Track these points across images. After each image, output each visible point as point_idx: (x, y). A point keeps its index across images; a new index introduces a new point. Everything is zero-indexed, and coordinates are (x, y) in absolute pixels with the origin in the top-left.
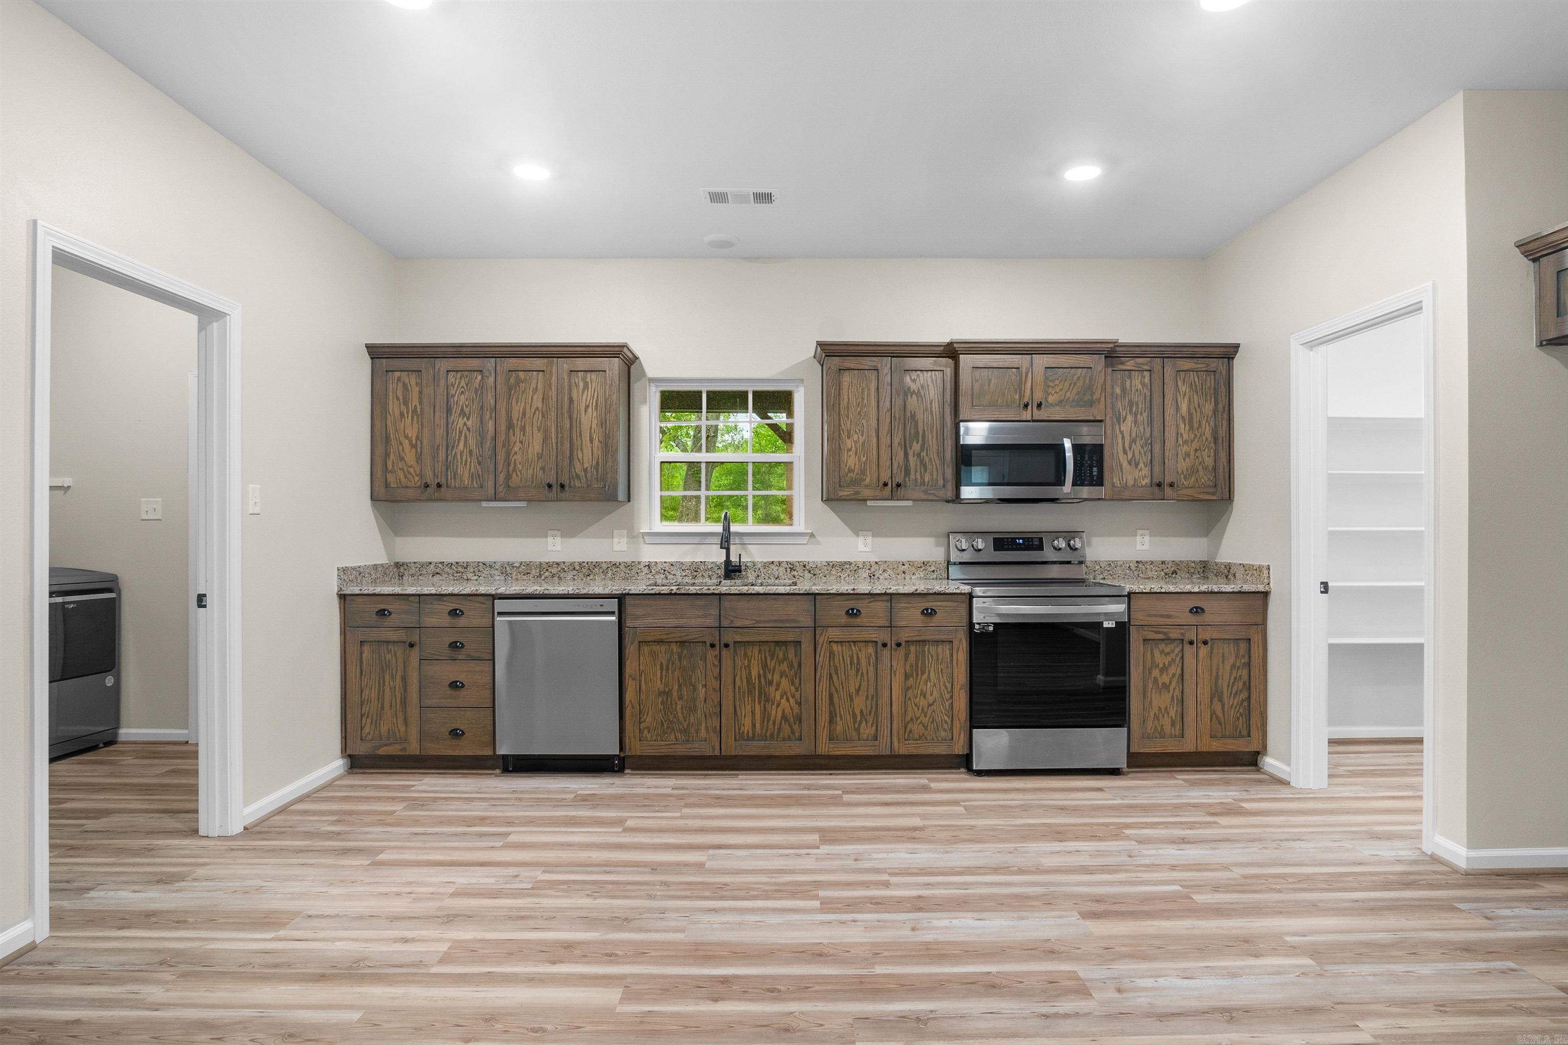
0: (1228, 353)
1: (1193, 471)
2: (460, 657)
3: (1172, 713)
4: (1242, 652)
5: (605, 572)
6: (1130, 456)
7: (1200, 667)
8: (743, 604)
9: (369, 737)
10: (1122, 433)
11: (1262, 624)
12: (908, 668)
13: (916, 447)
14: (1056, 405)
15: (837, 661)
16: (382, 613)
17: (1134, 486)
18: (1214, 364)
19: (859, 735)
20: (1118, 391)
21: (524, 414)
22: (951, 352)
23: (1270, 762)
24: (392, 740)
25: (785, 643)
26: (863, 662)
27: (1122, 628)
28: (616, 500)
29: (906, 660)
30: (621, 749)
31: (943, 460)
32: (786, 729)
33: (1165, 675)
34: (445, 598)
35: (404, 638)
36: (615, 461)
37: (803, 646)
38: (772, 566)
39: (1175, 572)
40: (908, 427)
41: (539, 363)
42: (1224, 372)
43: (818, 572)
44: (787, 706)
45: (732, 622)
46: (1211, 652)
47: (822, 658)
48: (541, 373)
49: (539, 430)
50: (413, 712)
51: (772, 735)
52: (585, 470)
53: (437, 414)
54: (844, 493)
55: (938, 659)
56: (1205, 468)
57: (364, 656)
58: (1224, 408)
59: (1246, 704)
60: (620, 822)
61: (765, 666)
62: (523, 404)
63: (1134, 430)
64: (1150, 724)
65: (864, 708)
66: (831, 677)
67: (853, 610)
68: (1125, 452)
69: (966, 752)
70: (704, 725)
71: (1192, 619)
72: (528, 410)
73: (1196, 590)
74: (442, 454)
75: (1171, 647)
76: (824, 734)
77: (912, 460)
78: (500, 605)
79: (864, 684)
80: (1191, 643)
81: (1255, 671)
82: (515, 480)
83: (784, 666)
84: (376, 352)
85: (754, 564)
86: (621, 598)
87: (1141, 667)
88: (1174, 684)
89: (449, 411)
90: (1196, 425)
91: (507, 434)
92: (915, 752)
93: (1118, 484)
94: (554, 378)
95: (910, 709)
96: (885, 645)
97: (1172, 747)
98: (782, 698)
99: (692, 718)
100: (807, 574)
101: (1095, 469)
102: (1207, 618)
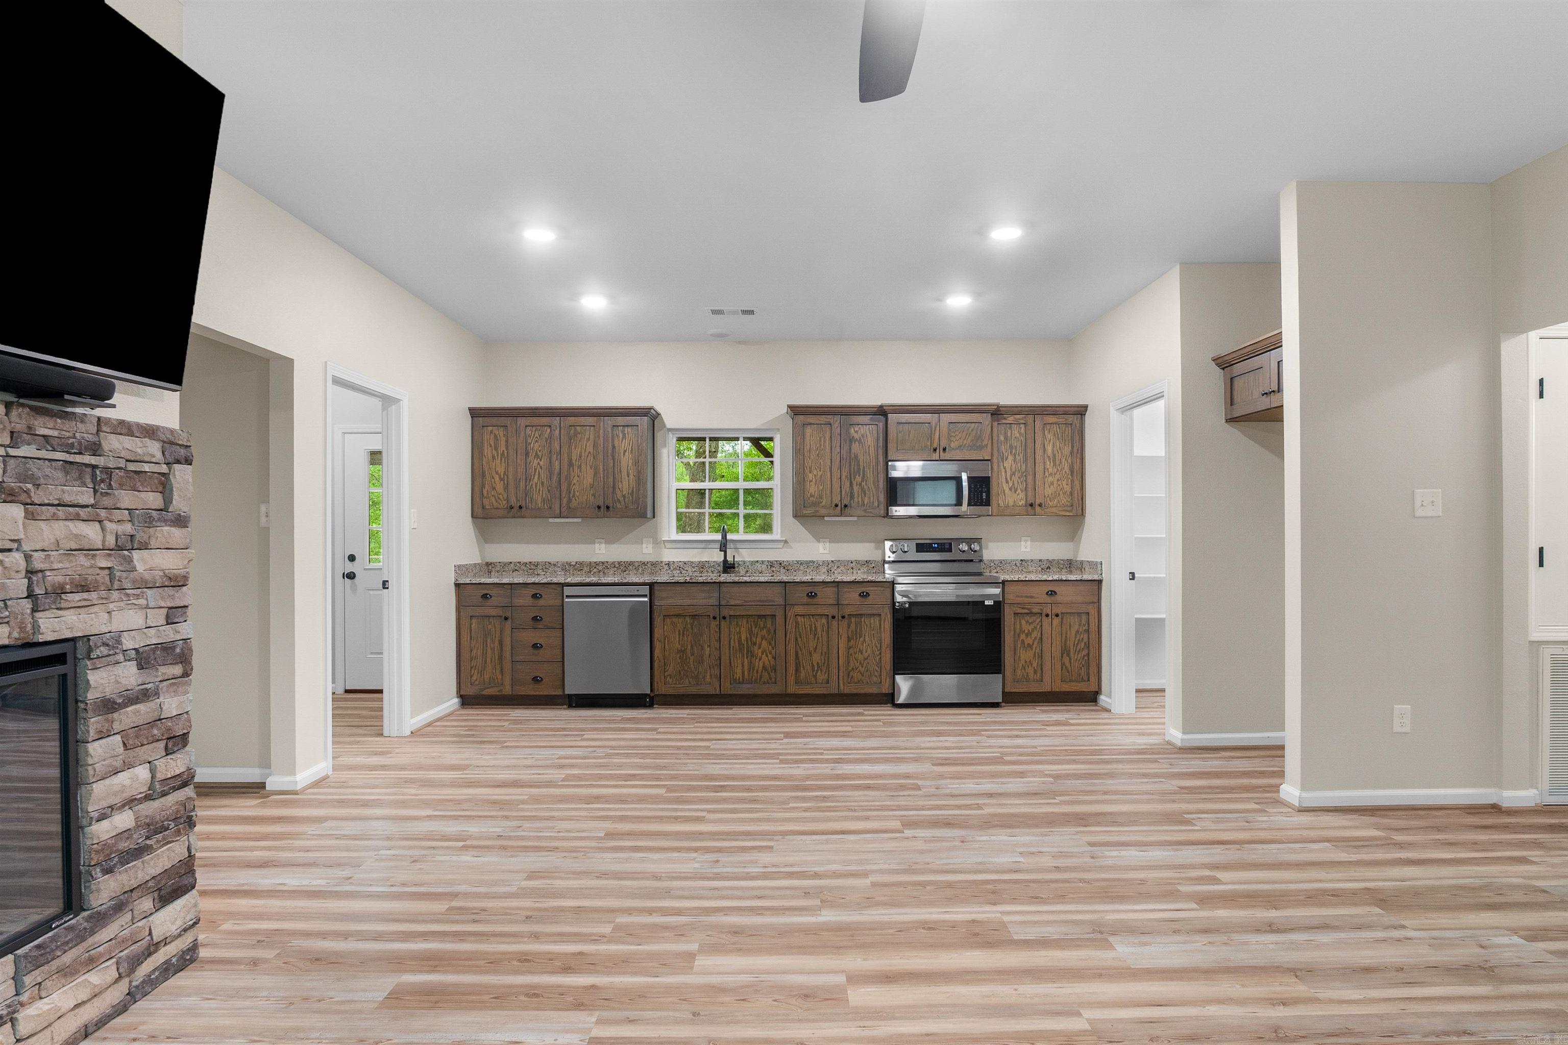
0: (1081, 411)
1: (1056, 495)
2: (540, 626)
3: (1035, 665)
4: (1083, 622)
5: (637, 569)
6: (1011, 485)
7: (1053, 632)
8: (735, 589)
9: (477, 682)
10: (1005, 468)
11: (1097, 603)
12: (850, 633)
13: (859, 479)
14: (957, 449)
15: (801, 629)
16: (485, 596)
17: (1013, 506)
18: (1070, 418)
19: (816, 679)
20: (1002, 438)
21: (580, 456)
22: (882, 412)
23: (1103, 698)
24: (492, 685)
25: (764, 616)
26: (819, 630)
27: (998, 605)
28: (646, 517)
29: (849, 628)
30: (651, 690)
31: (877, 488)
32: (766, 677)
33: (1029, 638)
34: (529, 586)
35: (501, 613)
36: (645, 489)
37: (777, 619)
38: (757, 564)
39: (1049, 568)
40: (853, 464)
41: (590, 420)
42: (1078, 425)
43: (790, 568)
44: (766, 659)
45: (728, 602)
46: (1062, 623)
47: (791, 625)
48: (592, 428)
49: (591, 468)
50: (507, 665)
51: (756, 680)
52: (624, 496)
53: (519, 456)
54: (808, 511)
55: (871, 627)
56: (1064, 493)
57: (473, 626)
58: (1078, 450)
59: (1086, 658)
60: (655, 729)
61: (751, 632)
62: (580, 450)
63: (1014, 466)
64: (1019, 672)
65: (819, 662)
66: (796, 639)
67: (811, 593)
68: (1007, 482)
69: (891, 692)
70: (708, 674)
71: (1048, 599)
72: (583, 454)
73: (1050, 578)
74: (522, 485)
75: (1034, 618)
76: (791, 680)
77: (855, 488)
78: (568, 591)
79: (820, 645)
80: (1047, 615)
81: (1093, 635)
82: (574, 504)
83: (764, 632)
84: (475, 413)
85: (744, 562)
86: (651, 585)
87: (1012, 633)
88: (1036, 643)
89: (527, 454)
90: (1058, 463)
91: (569, 471)
92: (855, 691)
93: (1002, 504)
94: (602, 431)
95: (851, 661)
96: (833, 617)
97: (1034, 688)
98: (762, 654)
99: (700, 668)
100: (782, 571)
101: (984, 494)
102: (1058, 598)
